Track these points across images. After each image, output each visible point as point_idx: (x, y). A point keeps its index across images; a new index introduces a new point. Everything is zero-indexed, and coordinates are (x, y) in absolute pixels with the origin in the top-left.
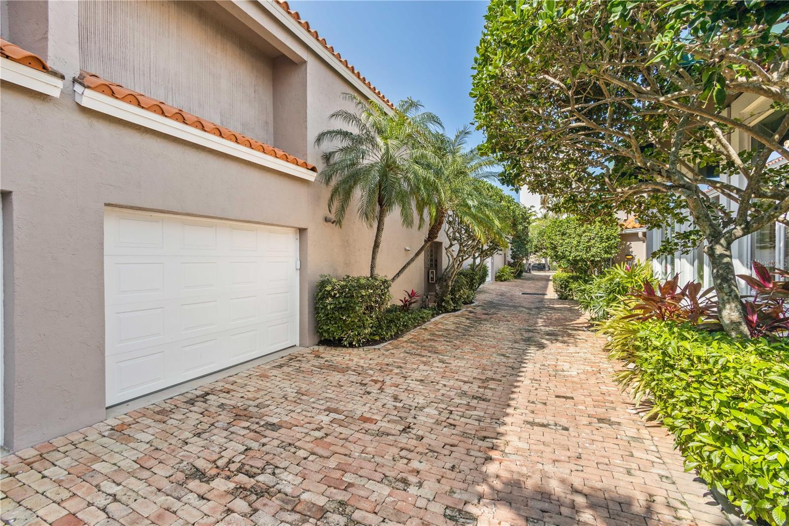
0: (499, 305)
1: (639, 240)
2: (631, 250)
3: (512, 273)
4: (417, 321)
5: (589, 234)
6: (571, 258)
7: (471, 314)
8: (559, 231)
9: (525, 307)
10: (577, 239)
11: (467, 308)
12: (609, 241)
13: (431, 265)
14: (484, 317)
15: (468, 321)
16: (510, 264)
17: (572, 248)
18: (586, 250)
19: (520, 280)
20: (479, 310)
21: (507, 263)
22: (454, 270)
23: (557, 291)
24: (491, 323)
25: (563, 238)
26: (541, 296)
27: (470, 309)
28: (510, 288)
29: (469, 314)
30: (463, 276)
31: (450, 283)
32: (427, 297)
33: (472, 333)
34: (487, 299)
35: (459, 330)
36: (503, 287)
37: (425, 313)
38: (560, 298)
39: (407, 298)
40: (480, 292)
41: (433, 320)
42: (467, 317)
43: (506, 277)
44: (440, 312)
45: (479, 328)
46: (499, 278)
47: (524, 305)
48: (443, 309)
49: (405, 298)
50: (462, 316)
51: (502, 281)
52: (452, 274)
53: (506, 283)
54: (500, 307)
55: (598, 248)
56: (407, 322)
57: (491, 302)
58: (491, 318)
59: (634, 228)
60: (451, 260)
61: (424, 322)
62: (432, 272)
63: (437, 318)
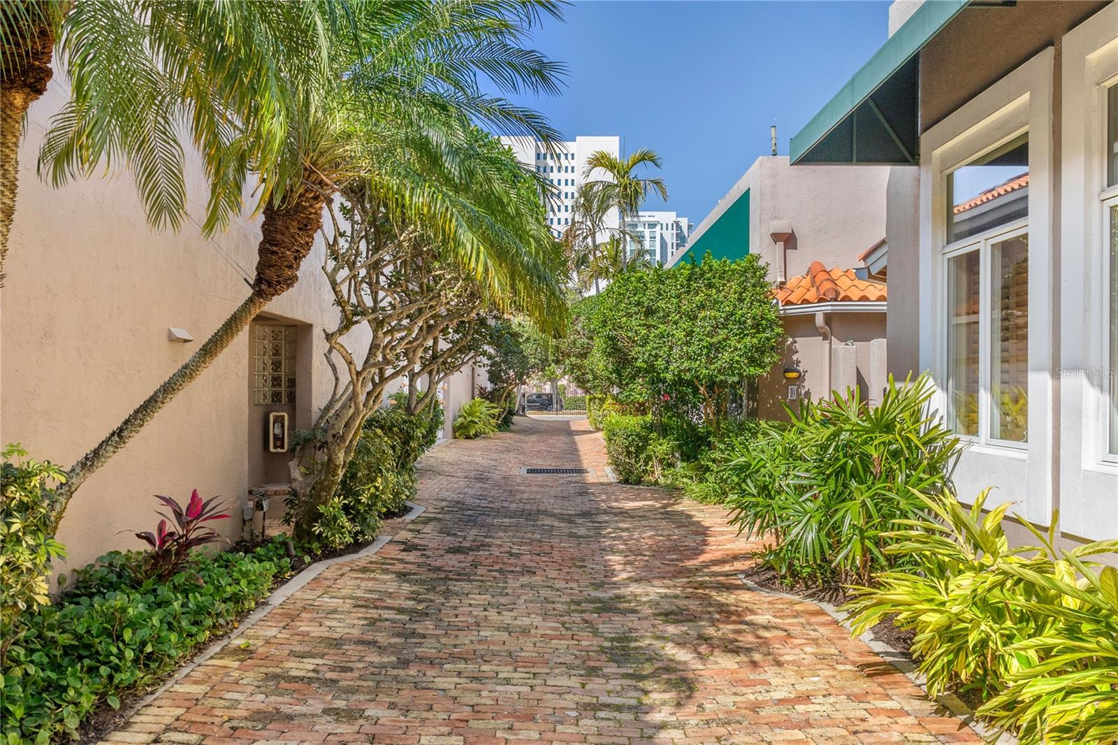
0: (484, 512)
1: (815, 332)
2: (795, 357)
3: (493, 416)
4: (209, 622)
5: (713, 313)
6: (669, 376)
7: (412, 557)
8: (638, 304)
9: (553, 515)
10: (685, 324)
11: (395, 530)
12: (758, 332)
13: (276, 396)
14: (452, 561)
15: (406, 588)
16: (483, 394)
17: (671, 348)
18: (708, 355)
19: (508, 435)
20: (430, 536)
21: (477, 392)
22: (357, 412)
23: (616, 464)
24: (483, 590)
25: (650, 321)
26: (575, 477)
27: (403, 535)
28: (494, 456)
29: (404, 555)
30: (382, 428)
31: (341, 455)
32: (259, 506)
33: (428, 649)
34: (446, 494)
35: (382, 638)
36: (476, 454)
37: (245, 574)
38: (626, 481)
39: (172, 526)
40: (423, 472)
41: (279, 597)
42: (399, 567)
43: (480, 426)
44: (307, 559)
45: (447, 616)
46: (463, 431)
47: (549, 508)
48: (315, 545)
49: (161, 526)
50: (383, 565)
51: (468, 437)
52: (347, 425)
53: (479, 443)
54: (489, 520)
55: (736, 349)
56: (159, 640)
57: (459, 505)
58: (475, 565)
59: (805, 301)
60: (345, 379)
61: (242, 615)
62: (279, 420)
63: (296, 586)
